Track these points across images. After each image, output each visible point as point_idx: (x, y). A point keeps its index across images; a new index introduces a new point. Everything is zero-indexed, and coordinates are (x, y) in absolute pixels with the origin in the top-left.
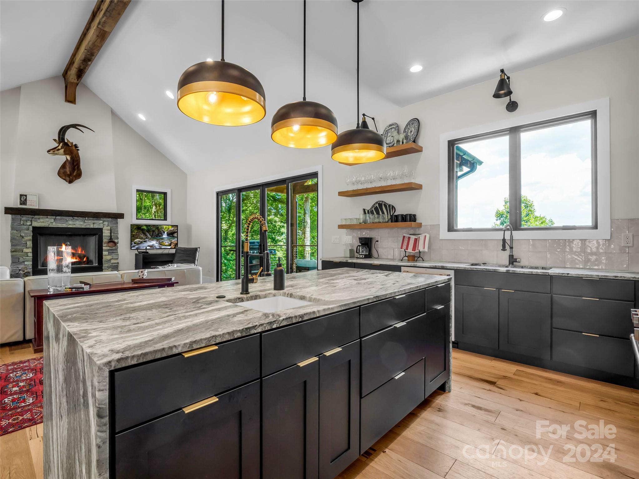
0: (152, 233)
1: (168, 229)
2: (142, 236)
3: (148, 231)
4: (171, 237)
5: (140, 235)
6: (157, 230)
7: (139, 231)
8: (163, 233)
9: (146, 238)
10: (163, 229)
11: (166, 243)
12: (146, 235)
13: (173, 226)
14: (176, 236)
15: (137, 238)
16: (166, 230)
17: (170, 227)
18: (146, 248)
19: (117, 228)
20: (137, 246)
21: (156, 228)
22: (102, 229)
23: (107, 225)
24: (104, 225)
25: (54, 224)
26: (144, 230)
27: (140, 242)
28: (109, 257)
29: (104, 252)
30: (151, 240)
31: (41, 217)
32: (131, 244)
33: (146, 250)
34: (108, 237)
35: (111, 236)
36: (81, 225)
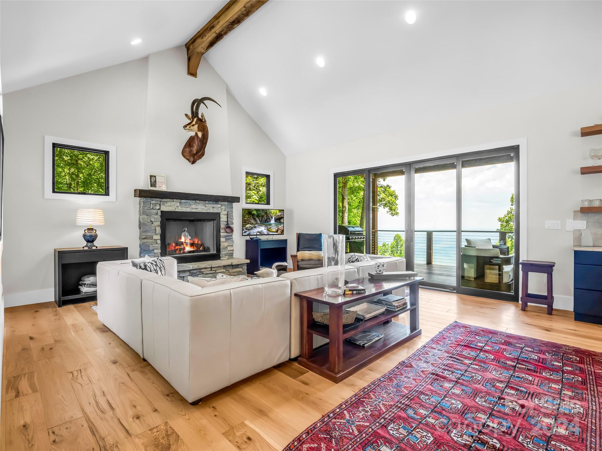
0: (261, 218)
1: (276, 214)
2: (252, 221)
3: (258, 216)
4: (278, 222)
5: (251, 221)
6: (266, 215)
7: (250, 216)
8: (271, 219)
9: (256, 224)
10: (271, 214)
11: (273, 229)
12: (256, 221)
13: (280, 211)
14: (283, 222)
15: (248, 224)
16: (274, 215)
17: (278, 211)
18: (257, 234)
19: (232, 213)
20: (248, 232)
21: (265, 213)
22: (220, 213)
23: (224, 209)
24: (222, 209)
25: (180, 208)
26: (255, 215)
27: (250, 228)
28: (226, 244)
29: (221, 239)
30: (261, 226)
31: (168, 200)
32: (243, 230)
33: (257, 236)
34: (225, 222)
35: (228, 221)
36: (203, 209)
